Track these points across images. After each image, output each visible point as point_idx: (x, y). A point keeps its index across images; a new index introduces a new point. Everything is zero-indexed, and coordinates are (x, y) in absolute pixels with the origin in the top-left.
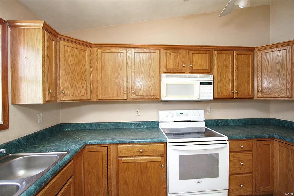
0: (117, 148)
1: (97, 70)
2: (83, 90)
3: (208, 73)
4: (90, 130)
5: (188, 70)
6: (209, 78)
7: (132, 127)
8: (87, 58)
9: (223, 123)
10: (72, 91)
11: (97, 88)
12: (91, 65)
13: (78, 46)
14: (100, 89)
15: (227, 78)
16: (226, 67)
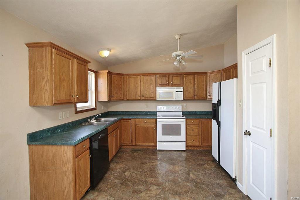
0: (135, 120)
1: (126, 86)
2: (120, 95)
3: (181, 86)
4: (122, 115)
5: (170, 85)
6: (181, 89)
7: (143, 114)
8: (122, 81)
9: (193, 113)
10: (116, 96)
11: (126, 94)
12: (124, 84)
13: (118, 76)
14: (128, 94)
15: (191, 89)
16: (191, 82)
